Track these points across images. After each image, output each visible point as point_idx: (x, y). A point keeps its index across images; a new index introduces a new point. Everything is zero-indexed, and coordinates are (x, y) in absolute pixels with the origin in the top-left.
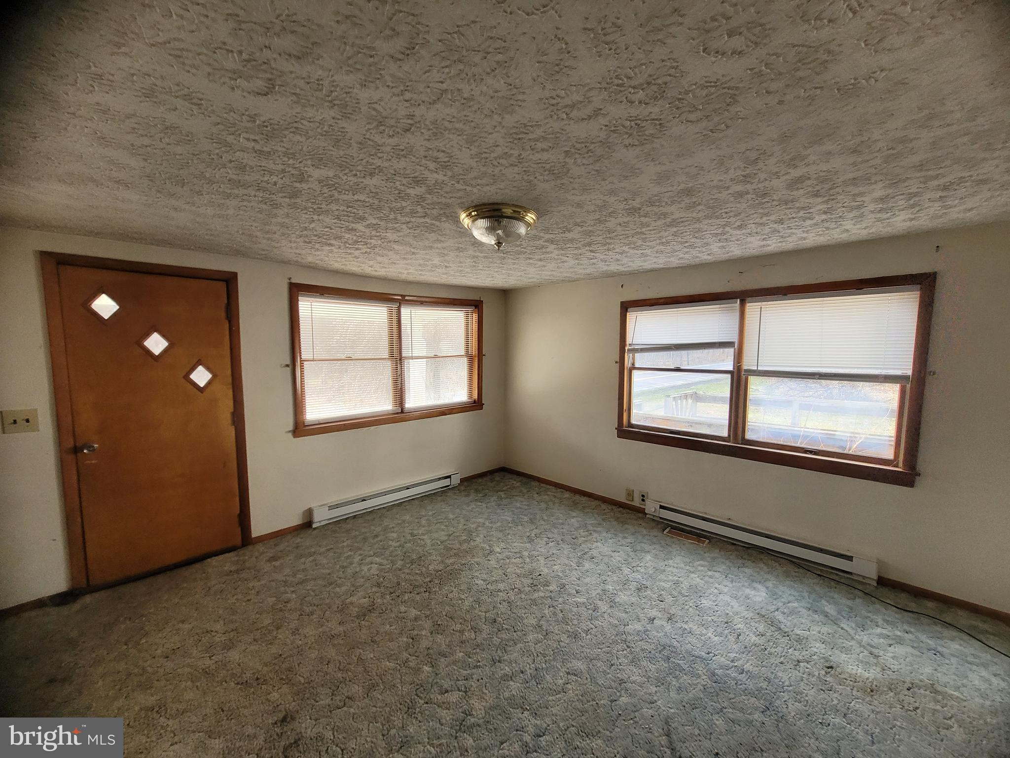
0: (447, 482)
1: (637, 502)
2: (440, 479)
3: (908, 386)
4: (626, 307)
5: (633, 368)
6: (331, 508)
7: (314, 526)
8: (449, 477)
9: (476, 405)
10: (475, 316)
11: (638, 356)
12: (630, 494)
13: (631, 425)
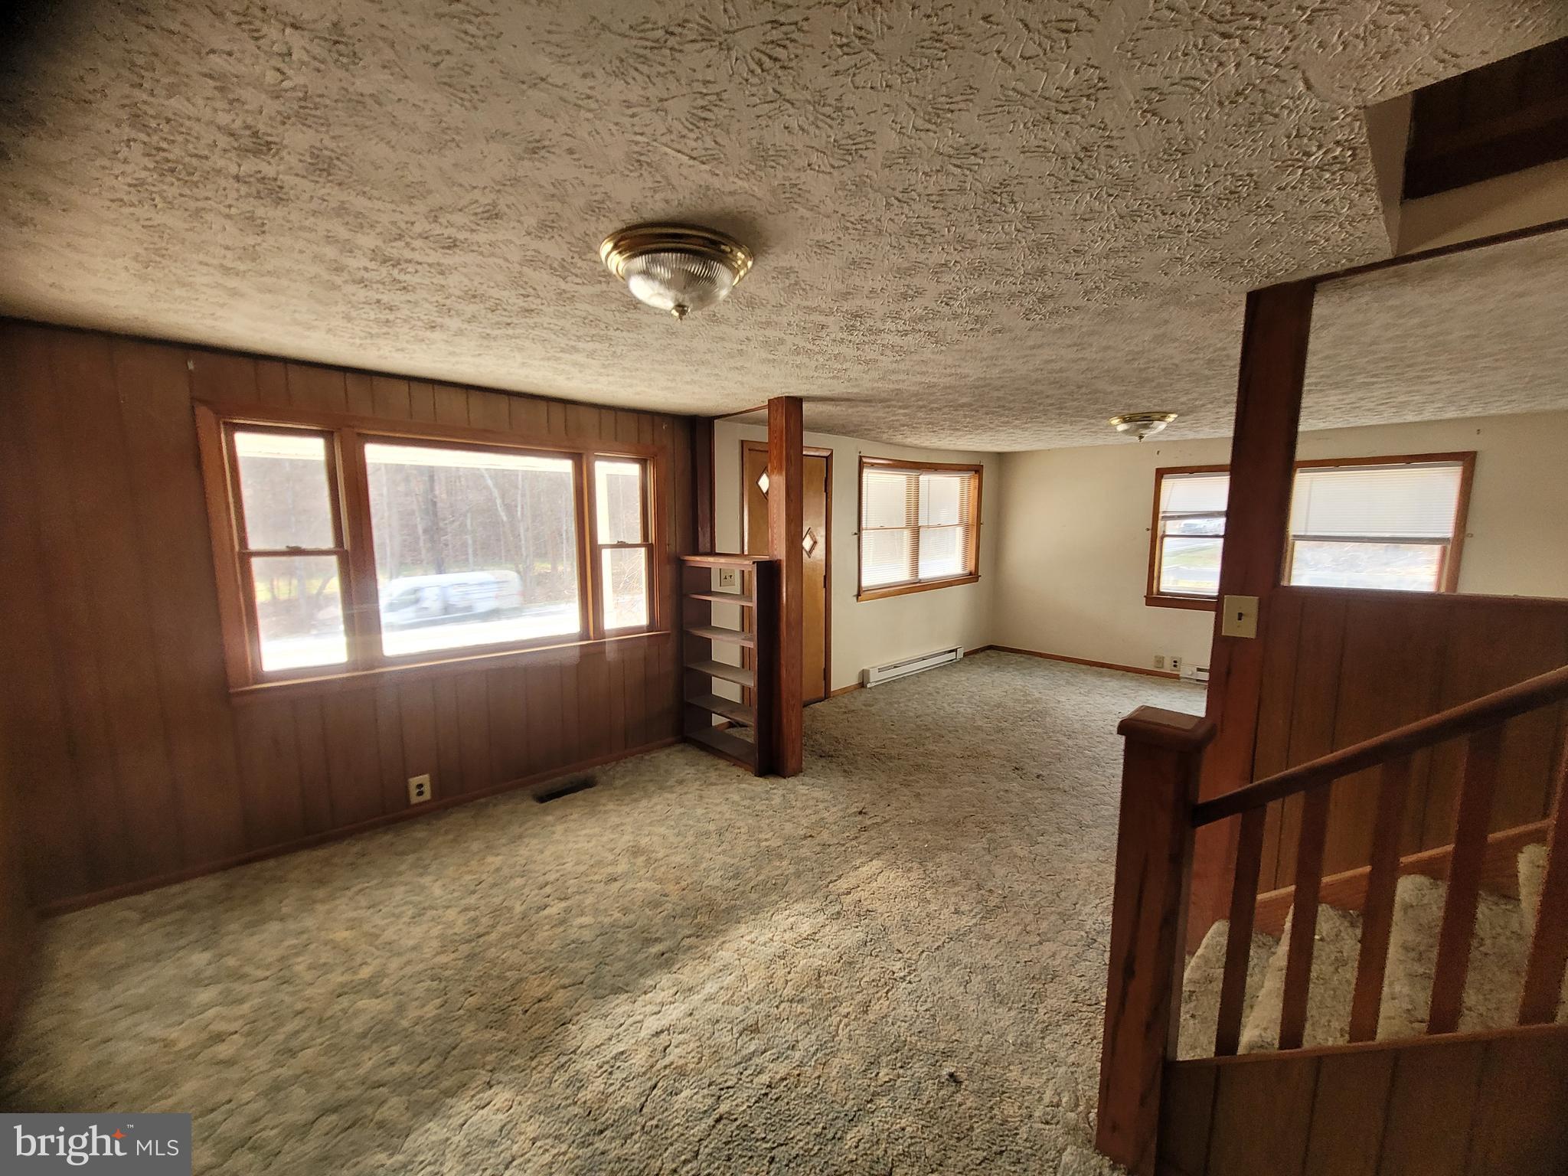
0: (952, 656)
1: (1168, 668)
2: (945, 653)
3: (1449, 547)
4: (1161, 473)
5: (1164, 536)
6: (880, 670)
7: (869, 686)
8: (955, 650)
9: (972, 577)
10: (974, 483)
11: (1169, 523)
12: (1160, 661)
13: (1159, 593)
